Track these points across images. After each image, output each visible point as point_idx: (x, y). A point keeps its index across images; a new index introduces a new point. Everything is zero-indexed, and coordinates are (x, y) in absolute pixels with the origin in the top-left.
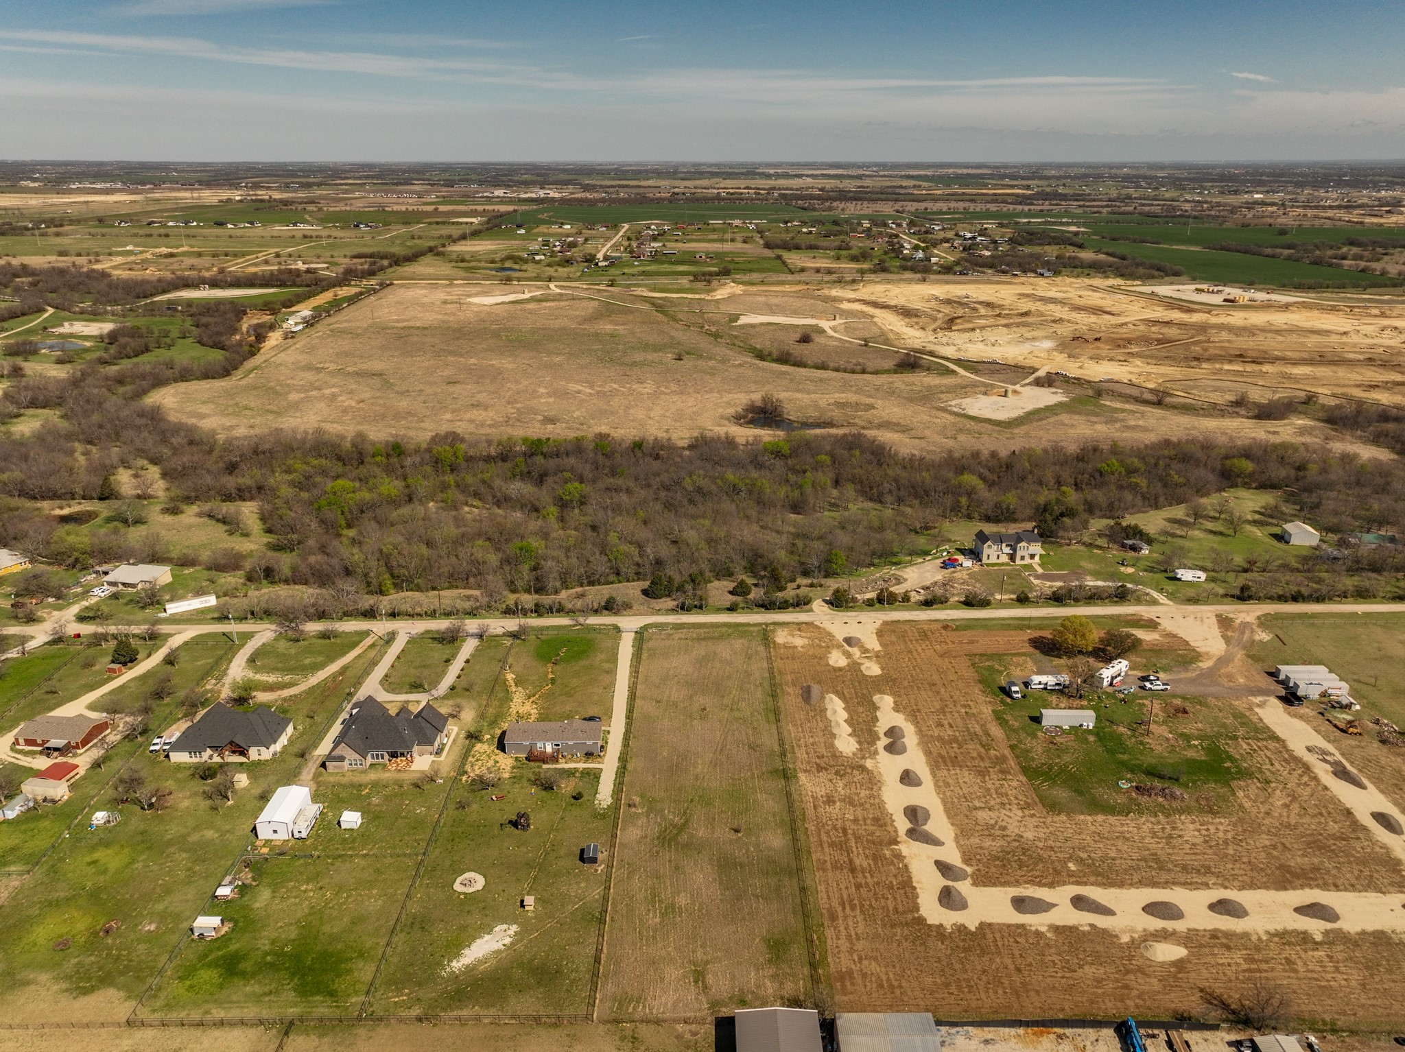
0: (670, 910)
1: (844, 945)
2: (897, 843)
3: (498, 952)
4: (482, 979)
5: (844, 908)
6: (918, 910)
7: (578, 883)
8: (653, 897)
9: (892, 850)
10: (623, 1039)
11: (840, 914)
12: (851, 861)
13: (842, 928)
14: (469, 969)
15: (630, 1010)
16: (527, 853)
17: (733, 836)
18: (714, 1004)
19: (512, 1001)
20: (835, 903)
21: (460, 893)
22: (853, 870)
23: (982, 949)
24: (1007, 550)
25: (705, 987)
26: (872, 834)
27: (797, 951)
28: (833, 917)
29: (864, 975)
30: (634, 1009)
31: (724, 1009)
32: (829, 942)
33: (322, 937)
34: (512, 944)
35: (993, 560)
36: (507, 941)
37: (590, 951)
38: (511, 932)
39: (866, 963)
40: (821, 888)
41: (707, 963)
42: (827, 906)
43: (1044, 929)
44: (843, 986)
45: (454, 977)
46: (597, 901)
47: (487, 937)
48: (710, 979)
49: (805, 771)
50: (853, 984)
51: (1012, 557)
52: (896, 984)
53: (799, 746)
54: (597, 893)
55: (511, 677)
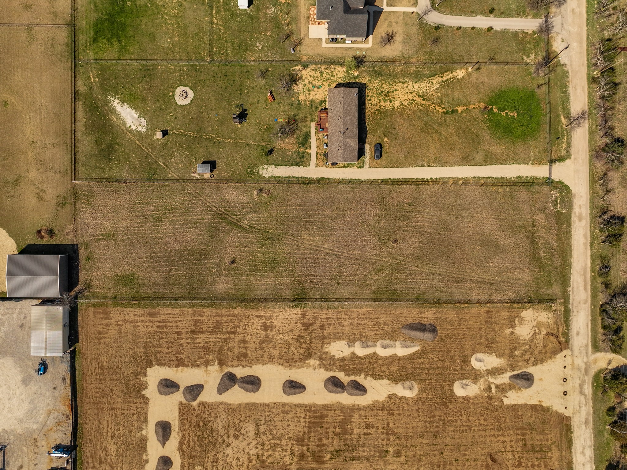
0: (158, 220)
1: (131, 318)
2: (221, 365)
3: (125, 123)
4: (105, 119)
5: (160, 322)
6: (158, 365)
7: (182, 163)
8: (169, 210)
9: (213, 360)
10: (64, 198)
11: (154, 319)
12: (203, 332)
13: (143, 318)
14: (113, 111)
15: (83, 201)
18: (87, 245)
19: (90, 138)
20: (164, 318)
21: (174, 92)
22: (194, 333)
23: (127, 393)
25: (98, 240)
27: (124, 290)
28: (151, 315)
30: (84, 203)
31: (83, 249)
32: (131, 310)
33: (138, 20)
34: (131, 132)
36: (133, 128)
37: (125, 175)
38: (140, 129)
39: (117, 328)
40: (177, 311)
41: (116, 241)
42: (161, 312)
43: (144, 432)
44: (100, 313)
45: (106, 103)
46: (166, 176)
47: (136, 116)
48: (104, 243)
49: (304, 315)
50: (101, 318)
52: (102, 341)
53: (338, 313)
54: (172, 174)
55: (460, 74)
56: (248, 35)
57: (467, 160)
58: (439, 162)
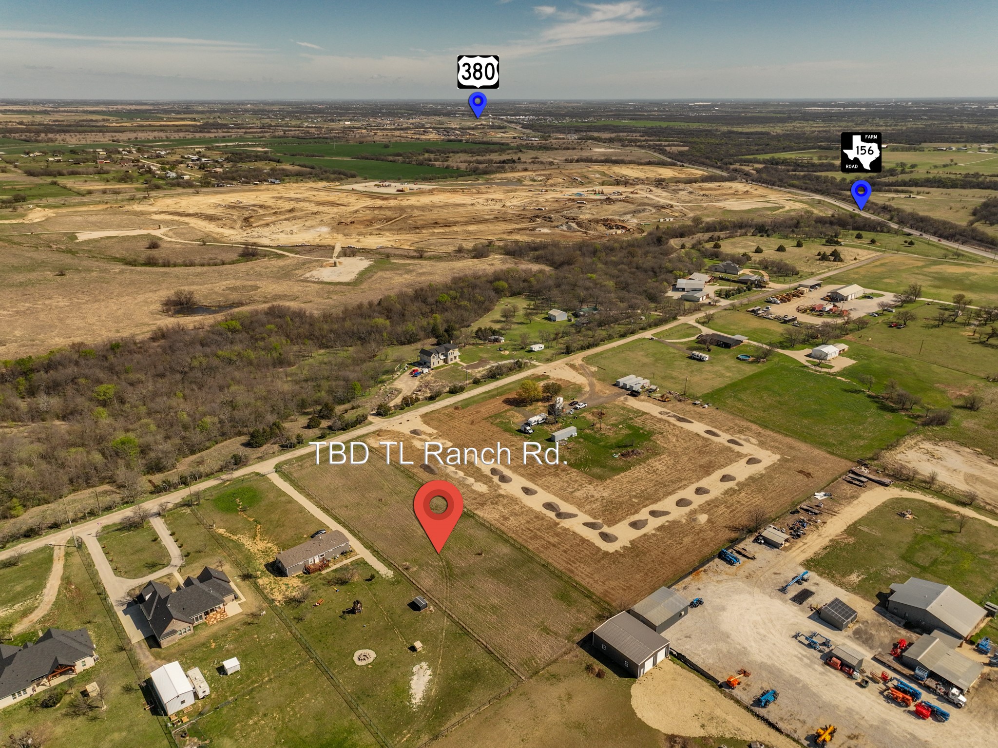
0: (494, 609)
1: (590, 581)
2: (558, 524)
3: (430, 681)
4: (440, 699)
5: (571, 565)
6: (600, 549)
7: (429, 622)
8: (479, 608)
9: (560, 529)
10: (548, 679)
11: (572, 568)
12: (549, 542)
13: (580, 574)
14: (426, 698)
15: (535, 665)
16: (378, 623)
17: (479, 558)
18: (568, 638)
19: (472, 698)
20: (565, 565)
21: (367, 665)
22: (554, 546)
23: (643, 553)
24: (442, 357)
26: (543, 525)
27: (574, 595)
28: (571, 571)
29: (613, 589)
30: (536, 663)
31: (576, 638)
32: (582, 583)
33: (308, 739)
34: (434, 672)
35: (437, 365)
36: (429, 672)
37: (480, 650)
38: (425, 667)
39: (607, 583)
40: (550, 561)
41: (542, 623)
42: (562, 568)
43: (654, 532)
44: (610, 598)
45: (423, 708)
46: (451, 625)
47: (415, 677)
48: (553, 629)
49: (476, 509)
50: (613, 595)
51: (445, 361)
54: (446, 622)
55: (221, 531)
56: (266, 649)
57: (291, 501)
58: (302, 509)
